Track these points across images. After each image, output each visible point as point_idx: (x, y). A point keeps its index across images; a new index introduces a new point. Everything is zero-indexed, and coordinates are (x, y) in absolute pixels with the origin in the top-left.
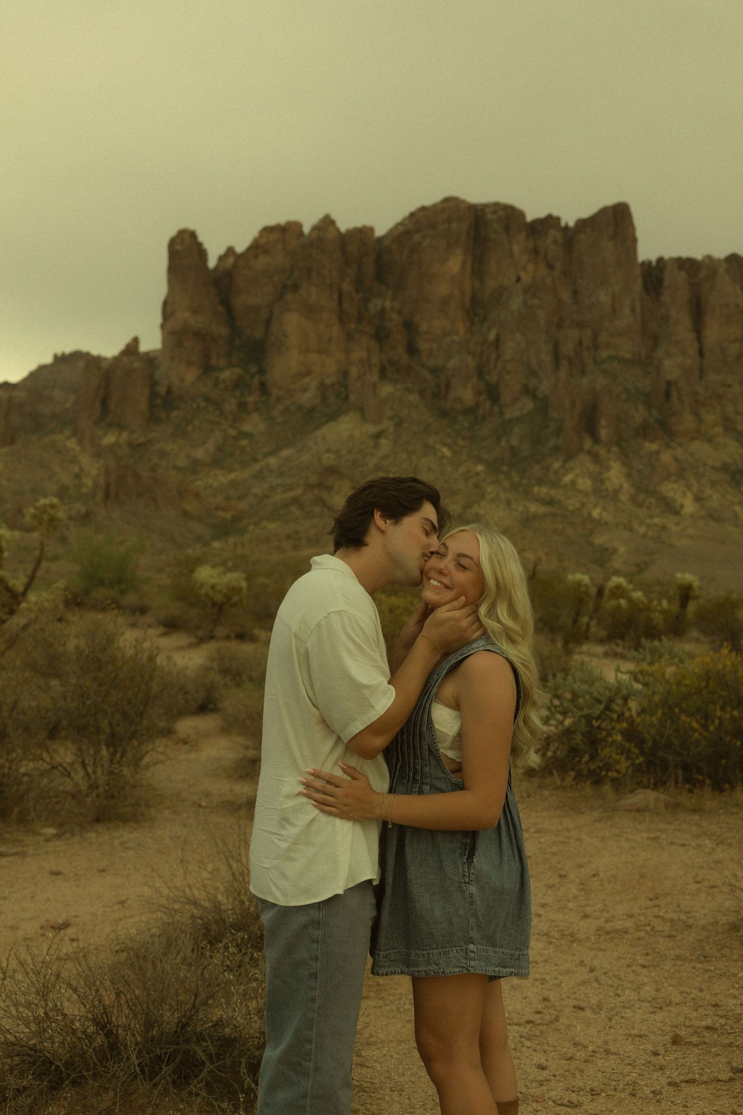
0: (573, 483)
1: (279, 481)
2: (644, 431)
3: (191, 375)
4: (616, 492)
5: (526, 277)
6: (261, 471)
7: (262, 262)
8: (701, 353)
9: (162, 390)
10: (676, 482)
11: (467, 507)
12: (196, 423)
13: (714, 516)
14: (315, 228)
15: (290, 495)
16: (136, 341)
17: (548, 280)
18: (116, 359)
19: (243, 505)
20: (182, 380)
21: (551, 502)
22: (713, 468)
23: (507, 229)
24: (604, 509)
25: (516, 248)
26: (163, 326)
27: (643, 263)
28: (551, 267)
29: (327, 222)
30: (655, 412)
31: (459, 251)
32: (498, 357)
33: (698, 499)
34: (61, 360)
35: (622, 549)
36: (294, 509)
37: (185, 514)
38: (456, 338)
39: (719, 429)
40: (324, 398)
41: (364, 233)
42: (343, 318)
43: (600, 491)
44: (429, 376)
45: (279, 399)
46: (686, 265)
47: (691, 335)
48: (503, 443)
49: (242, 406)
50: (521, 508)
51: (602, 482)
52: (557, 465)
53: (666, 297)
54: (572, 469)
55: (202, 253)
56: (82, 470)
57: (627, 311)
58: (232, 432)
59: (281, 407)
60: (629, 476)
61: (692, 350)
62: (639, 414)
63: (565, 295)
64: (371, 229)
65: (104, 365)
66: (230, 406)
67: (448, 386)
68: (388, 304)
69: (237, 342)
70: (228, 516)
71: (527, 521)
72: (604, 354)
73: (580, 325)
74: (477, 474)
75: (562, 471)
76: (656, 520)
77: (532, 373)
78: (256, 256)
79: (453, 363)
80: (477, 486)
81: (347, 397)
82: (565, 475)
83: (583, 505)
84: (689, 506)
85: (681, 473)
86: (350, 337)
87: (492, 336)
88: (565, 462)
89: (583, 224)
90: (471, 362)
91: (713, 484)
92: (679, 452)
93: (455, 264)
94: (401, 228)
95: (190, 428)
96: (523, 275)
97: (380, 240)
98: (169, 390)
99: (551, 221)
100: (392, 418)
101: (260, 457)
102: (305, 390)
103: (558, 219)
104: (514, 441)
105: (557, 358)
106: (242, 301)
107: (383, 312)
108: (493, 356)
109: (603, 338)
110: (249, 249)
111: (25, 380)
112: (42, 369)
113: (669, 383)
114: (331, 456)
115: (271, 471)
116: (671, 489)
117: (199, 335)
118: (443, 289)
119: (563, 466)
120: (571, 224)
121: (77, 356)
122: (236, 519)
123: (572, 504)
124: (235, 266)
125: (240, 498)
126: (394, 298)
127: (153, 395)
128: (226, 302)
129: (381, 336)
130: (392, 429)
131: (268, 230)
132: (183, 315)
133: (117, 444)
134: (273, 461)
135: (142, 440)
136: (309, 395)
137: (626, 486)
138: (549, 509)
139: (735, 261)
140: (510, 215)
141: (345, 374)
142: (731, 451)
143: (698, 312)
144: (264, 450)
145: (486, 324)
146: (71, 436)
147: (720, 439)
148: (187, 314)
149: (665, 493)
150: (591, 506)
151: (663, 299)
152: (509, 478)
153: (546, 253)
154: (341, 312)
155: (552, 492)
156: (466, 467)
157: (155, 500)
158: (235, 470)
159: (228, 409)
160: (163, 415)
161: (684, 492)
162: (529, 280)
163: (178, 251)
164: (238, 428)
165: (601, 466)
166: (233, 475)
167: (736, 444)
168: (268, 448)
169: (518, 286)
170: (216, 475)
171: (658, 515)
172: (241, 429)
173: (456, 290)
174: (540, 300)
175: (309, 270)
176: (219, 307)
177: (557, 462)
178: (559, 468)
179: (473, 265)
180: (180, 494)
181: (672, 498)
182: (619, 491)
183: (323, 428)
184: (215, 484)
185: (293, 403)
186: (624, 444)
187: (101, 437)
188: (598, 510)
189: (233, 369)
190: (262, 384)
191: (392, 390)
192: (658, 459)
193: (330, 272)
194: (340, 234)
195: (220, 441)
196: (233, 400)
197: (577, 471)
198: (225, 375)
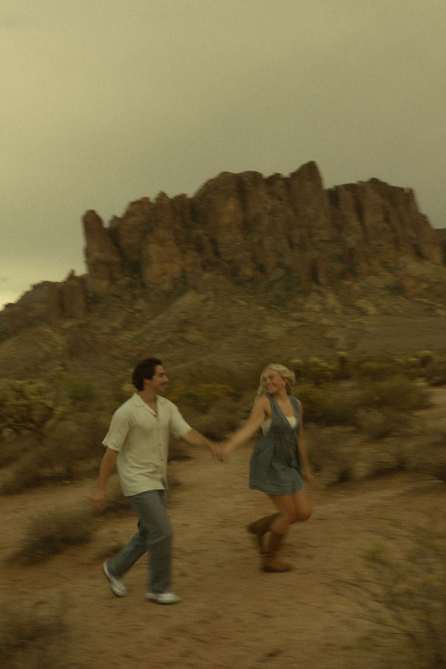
0: (310, 308)
1: (159, 332)
2: (343, 276)
3: (105, 284)
4: (333, 309)
5: (269, 206)
6: (148, 328)
7: (133, 220)
8: (365, 231)
9: (91, 295)
10: (363, 299)
11: (257, 329)
13: (386, 313)
14: (157, 199)
15: (165, 338)
16: (73, 271)
17: (281, 206)
18: (65, 282)
19: (142, 347)
20: (101, 288)
21: (300, 320)
22: (381, 288)
23: (254, 184)
24: (328, 318)
25: (261, 193)
26: (86, 262)
27: (327, 190)
28: (280, 199)
29: (163, 195)
30: (346, 265)
31: (233, 199)
32: (261, 250)
33: (377, 306)
34: (37, 287)
35: (341, 338)
36: (169, 345)
37: (112, 357)
38: (238, 244)
39: (380, 268)
40: (175, 285)
41: (181, 198)
42: (178, 243)
43: (325, 310)
44: (227, 265)
45: (152, 290)
46: (350, 187)
47: (358, 223)
48: (271, 294)
49: (134, 297)
50: (286, 326)
51: (325, 305)
52: (300, 300)
53: (342, 206)
54: (309, 301)
55: (99, 220)
56: (55, 343)
57: (323, 216)
58: (131, 311)
59: (154, 293)
60: (339, 300)
61: (360, 230)
62: (339, 267)
63: (291, 213)
64: (185, 195)
66: (127, 297)
67: (238, 269)
68: (200, 232)
69: (126, 263)
70: (135, 354)
71: (290, 331)
72: (315, 239)
73: (300, 227)
74: (260, 311)
75: (304, 303)
76: (356, 320)
77: (280, 255)
78: (129, 218)
79: (237, 257)
80: (261, 318)
81: (187, 283)
83: (317, 318)
84: (371, 309)
85: (365, 294)
86: (183, 252)
87: (256, 239)
88: (305, 298)
89: (294, 175)
90: (248, 255)
91: (382, 297)
92: (362, 283)
93: (232, 205)
94: (201, 192)
95: (108, 312)
96: (266, 205)
97: (190, 200)
98: (94, 294)
99: (277, 177)
100: (211, 290)
101: (147, 321)
102: (165, 283)
103: (280, 175)
104: (277, 292)
105: (292, 245)
106: (125, 242)
107: (198, 236)
108: (258, 250)
109: (313, 231)
110: (125, 215)
111: (19, 301)
112: (27, 294)
113: (351, 249)
114: (184, 314)
115: (154, 327)
116: (361, 303)
117: (105, 263)
118: (227, 220)
119: (304, 300)
120: (288, 176)
121: (44, 284)
122: (140, 355)
123: (312, 319)
124: (119, 225)
125: (140, 344)
126: (203, 228)
127: (86, 298)
128: (116, 243)
129: (200, 249)
130: (213, 296)
131: (133, 204)
132: (96, 254)
134: (154, 322)
135: (85, 322)
136: (167, 285)
137: (338, 305)
138: (299, 324)
139: (374, 182)
140: (255, 177)
141: (183, 271)
142: (389, 279)
143: (360, 210)
144: (148, 317)
145: (253, 234)
146: (47, 326)
147: (382, 273)
148: (98, 254)
149: (359, 305)
150: (322, 318)
151: (340, 207)
152: (277, 311)
153: (277, 193)
154: (177, 240)
155: (300, 315)
156: (254, 309)
157: (95, 353)
158: (135, 330)
159: (126, 299)
160: (93, 307)
161: (368, 303)
162: (270, 208)
163: (87, 222)
164: (133, 308)
165: (323, 297)
166: (135, 332)
167: (391, 274)
168: (150, 316)
169: (265, 212)
170: (126, 334)
171: (357, 317)
172: (135, 308)
173: (234, 219)
174: (277, 217)
175: (156, 222)
176: (113, 248)
177: (300, 298)
178: (302, 301)
179: (240, 204)
180: (107, 347)
181: (363, 307)
182: (335, 308)
183: (177, 301)
184: (126, 339)
185: (159, 291)
186: (333, 284)
187: (62, 324)
188: (325, 320)
189: (125, 278)
190: (142, 283)
191: (210, 276)
192: (352, 289)
193: (167, 220)
194: (169, 200)
195: (125, 316)
196: (128, 294)
197: (312, 302)
198: (122, 282)
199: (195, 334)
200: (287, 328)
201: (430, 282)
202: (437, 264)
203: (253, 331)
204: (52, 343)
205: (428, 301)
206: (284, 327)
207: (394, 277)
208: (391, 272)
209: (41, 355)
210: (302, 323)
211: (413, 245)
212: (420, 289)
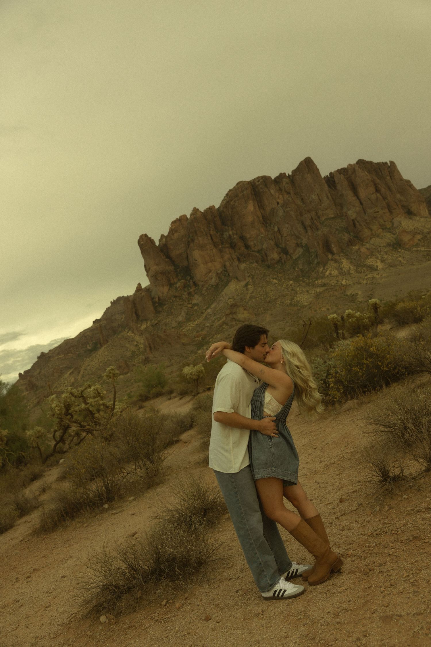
0: (330, 274)
1: (215, 317)
2: (351, 243)
3: (165, 289)
4: (349, 271)
5: (281, 201)
6: (206, 316)
7: (176, 235)
8: (361, 203)
9: (157, 300)
10: (371, 258)
11: (292, 299)
12: (175, 307)
13: (392, 266)
14: (191, 215)
15: (221, 321)
16: (139, 284)
17: (290, 199)
18: (134, 294)
19: (204, 332)
20: (163, 293)
22: (384, 246)
23: (266, 186)
24: (346, 279)
25: (272, 192)
26: (147, 275)
27: (325, 177)
28: (289, 193)
29: (195, 210)
30: (352, 234)
31: (251, 202)
33: (383, 261)
34: (113, 303)
35: (360, 293)
36: (224, 326)
37: (183, 344)
38: (262, 235)
39: (380, 231)
40: (220, 279)
41: (211, 209)
42: (215, 245)
43: (342, 273)
44: (257, 254)
45: (202, 286)
46: (342, 171)
47: (355, 198)
48: (296, 269)
49: (189, 294)
50: (313, 292)
51: (342, 269)
52: (321, 270)
53: (339, 187)
54: (327, 269)
55: (152, 241)
56: (137, 342)
57: (325, 199)
58: (190, 306)
59: (205, 288)
60: (351, 262)
61: (357, 204)
62: (346, 237)
63: (299, 202)
64: (214, 206)
65: (131, 299)
66: (185, 296)
67: (266, 255)
68: (231, 233)
69: (178, 270)
70: (200, 338)
71: (318, 296)
73: (309, 211)
74: (291, 285)
75: (324, 271)
76: (369, 276)
77: (298, 237)
78: (173, 234)
79: (264, 246)
80: (292, 290)
81: (229, 275)
82: (326, 272)
83: (338, 281)
84: (380, 265)
85: (372, 253)
86: (221, 251)
87: (276, 229)
88: (324, 267)
89: (294, 172)
90: (272, 242)
91: (386, 253)
92: (368, 245)
93: (251, 207)
94: (225, 201)
95: (173, 311)
96: (279, 201)
97: (218, 209)
98: (159, 299)
99: (282, 176)
100: (249, 276)
101: (204, 311)
102: (212, 278)
103: (285, 174)
104: (301, 267)
105: (305, 228)
106: (174, 254)
107: (230, 236)
108: (280, 237)
109: (320, 213)
110: (169, 233)
111: (103, 316)
112: (108, 309)
113: (353, 220)
114: (231, 300)
115: (210, 315)
116: (370, 261)
117: (163, 273)
118: (250, 219)
119: (324, 269)
120: (290, 174)
121: (119, 299)
122: (203, 339)
123: (333, 282)
124: (166, 241)
125: (202, 330)
126: (232, 229)
127: (154, 303)
128: (168, 256)
129: (233, 246)
130: (251, 281)
131: (174, 223)
132: (154, 268)
133: (147, 327)
134: (209, 311)
135: (156, 322)
137: (352, 267)
139: (361, 162)
140: (265, 180)
141: (225, 266)
142: (389, 237)
143: (354, 188)
144: (205, 308)
145: (272, 225)
146: (129, 331)
147: (382, 234)
148: (155, 267)
149: (368, 264)
150: (341, 280)
151: (338, 188)
152: (304, 282)
153: (285, 189)
154: (214, 243)
155: (323, 281)
156: (286, 284)
157: (170, 343)
158: (196, 320)
159: (185, 297)
160: (160, 309)
161: (376, 261)
162: (282, 202)
163: (142, 244)
164: (191, 303)
165: (339, 263)
166: (196, 322)
167: (390, 234)
168: (206, 307)
169: (279, 206)
170: (189, 324)
171: (369, 274)
172: (193, 303)
173: (255, 217)
174: (290, 208)
175: (196, 232)
176: (166, 260)
177: (321, 268)
178: (323, 270)
179: (258, 204)
180: (178, 337)
181: (372, 265)
182: (350, 270)
183: (224, 290)
184: (190, 328)
185: (209, 285)
186: (344, 251)
187: (140, 327)
188: (344, 281)
189: (181, 281)
190: (194, 283)
191: (245, 265)
192: (360, 252)
193: (204, 229)
194: (202, 213)
195: (186, 311)
196: (185, 293)
197: (330, 269)
198: (179, 284)
199: (243, 313)
200: (314, 293)
201: (423, 233)
202: (426, 217)
203: (289, 301)
204: (135, 343)
205: (425, 249)
206: (312, 293)
207: (392, 236)
208: (389, 232)
209: (129, 354)
210: (326, 288)
211: (403, 206)
212: (416, 241)
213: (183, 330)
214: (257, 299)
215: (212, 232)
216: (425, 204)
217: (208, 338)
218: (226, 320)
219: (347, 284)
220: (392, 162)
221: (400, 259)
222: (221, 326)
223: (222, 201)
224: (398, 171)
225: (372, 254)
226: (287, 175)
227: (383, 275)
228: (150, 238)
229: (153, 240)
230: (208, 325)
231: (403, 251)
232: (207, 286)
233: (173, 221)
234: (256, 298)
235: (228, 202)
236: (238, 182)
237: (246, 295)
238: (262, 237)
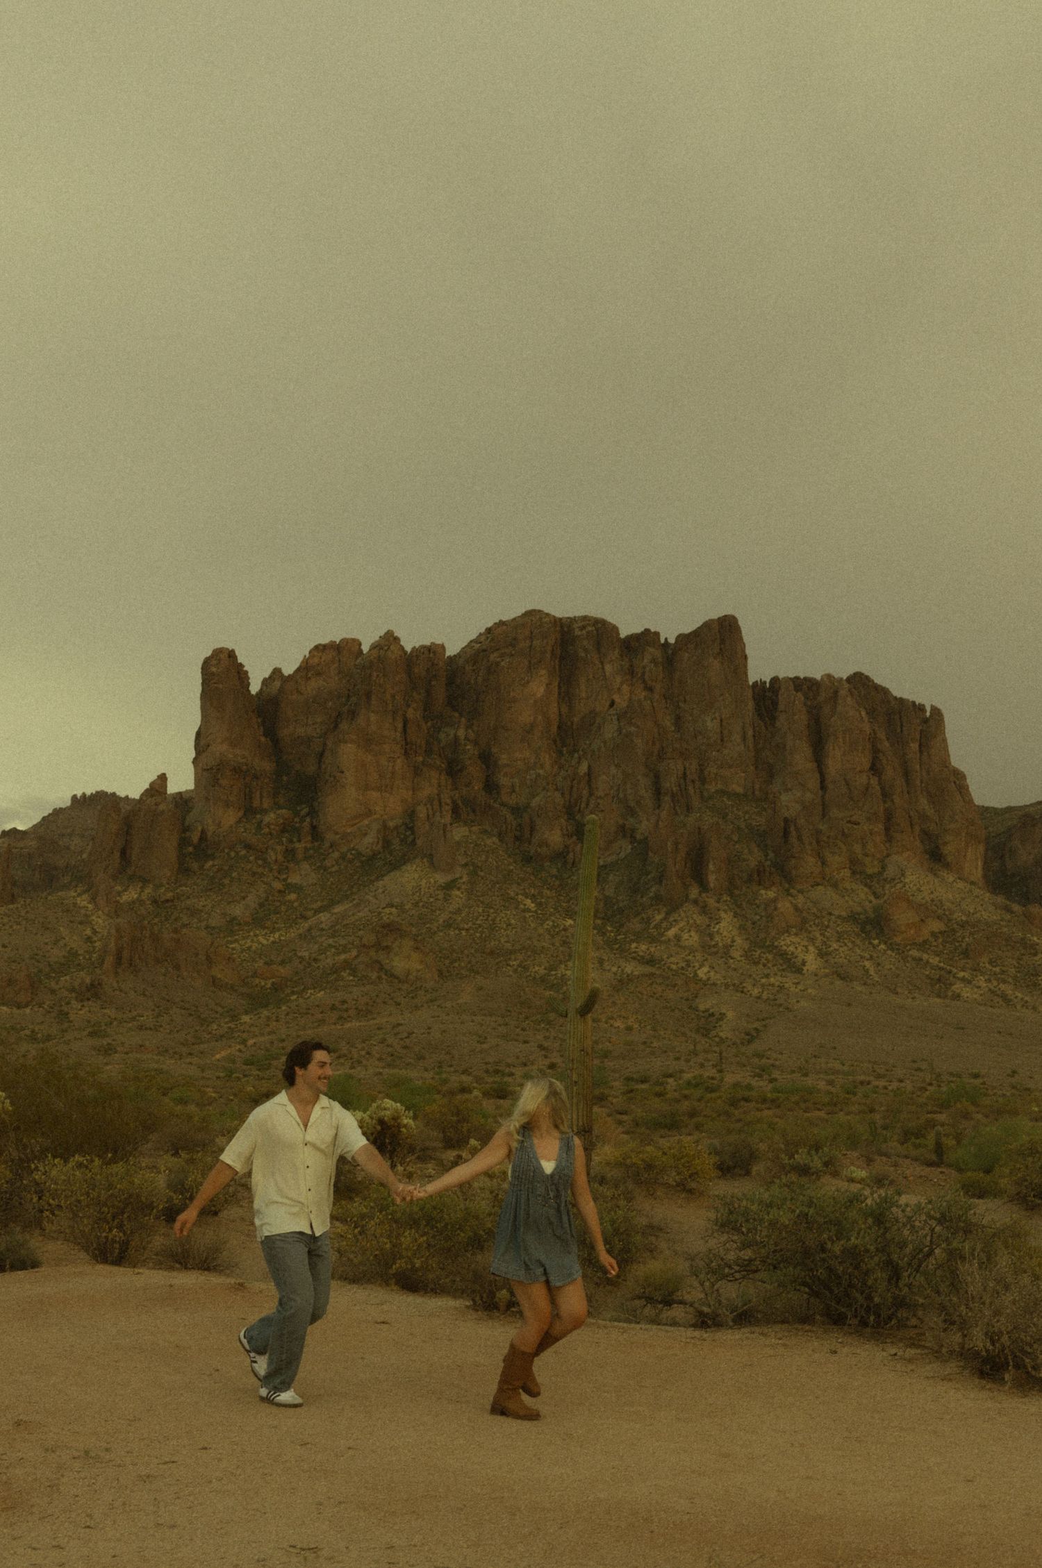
0: (678, 938)
1: (331, 941)
2: (759, 877)
3: (230, 818)
4: (728, 947)
5: (620, 701)
6: (309, 930)
7: (312, 685)
8: (823, 787)
9: (195, 838)
10: (796, 934)
11: (551, 968)
12: (234, 874)
13: (840, 974)
14: (373, 647)
15: (343, 957)
16: (163, 778)
17: (647, 704)
18: (141, 801)
19: (284, 971)
20: (219, 825)
21: (651, 961)
22: (839, 917)
24: (712, 967)
25: (608, 669)
26: (195, 761)
27: (755, 684)
28: (648, 689)
29: (390, 639)
30: (771, 855)
31: (543, 672)
32: (591, 794)
33: (821, 954)
34: (80, 802)
35: (731, 1014)
36: (345, 974)
37: (214, 982)
38: (541, 772)
39: (846, 873)
40: (387, 844)
41: (432, 651)
42: (408, 749)
43: (709, 948)
44: (510, 817)
45: (332, 845)
46: (804, 686)
47: (811, 765)
49: (290, 854)
50: (614, 969)
51: (711, 936)
52: (658, 917)
53: (782, 721)
54: (675, 921)
55: (241, 675)
56: (94, 932)
57: (737, 738)
58: (277, 885)
59: (336, 855)
60: (742, 928)
61: (813, 782)
62: (753, 857)
63: (666, 721)
64: (443, 647)
66: (275, 854)
67: (532, 829)
68: (461, 733)
69: (285, 778)
70: (268, 984)
71: (622, 983)
72: (712, 788)
73: (683, 755)
75: (664, 924)
76: (773, 980)
77: (630, 811)
78: (307, 679)
79: (535, 802)
81: (413, 842)
82: (667, 929)
83: (688, 963)
84: (812, 962)
85: (802, 924)
86: (417, 771)
87: (583, 768)
88: (668, 914)
89: (682, 638)
90: (558, 799)
91: (840, 936)
92: (800, 900)
93: (539, 686)
94: (477, 646)
95: (226, 881)
96: (616, 697)
97: (451, 659)
98: (203, 837)
99: (648, 638)
100: (466, 865)
101: (310, 913)
102: (365, 834)
103: (657, 634)
104: (610, 891)
105: (658, 792)
106: (289, 731)
107: (455, 742)
108: (585, 793)
109: (712, 769)
110: (298, 670)
111: (36, 827)
113: (786, 820)
114: (394, 910)
115: (322, 930)
116: (789, 943)
117: (236, 770)
118: (524, 716)
119: (666, 919)
120: (672, 641)
122: (276, 988)
123: (676, 962)
124: (281, 690)
125: (282, 963)
126: (468, 727)
127: (183, 842)
128: (271, 731)
129: (453, 770)
130: (465, 879)
131: (319, 649)
132: (220, 749)
133: (141, 902)
134: (324, 917)
135: (169, 895)
136: (369, 839)
137: (739, 941)
138: (648, 969)
139: (859, 681)
140: (601, 630)
141: (411, 814)
142: (861, 898)
143: (817, 740)
144: (315, 906)
145: (576, 755)
146: (84, 892)
147: (847, 885)
148: (225, 747)
149: (785, 948)
150: (697, 965)
151: (778, 724)
152: (604, 934)
153: (643, 674)
154: (407, 744)
155: (652, 950)
156: (553, 921)
157: (177, 967)
158: (279, 930)
159: (274, 858)
160: (195, 866)
161: (806, 947)
162: (624, 704)
163: (213, 674)
164: (285, 880)
165: (711, 918)
166: (277, 935)
167: (866, 889)
168: (319, 904)
169: (612, 711)
170: (256, 935)
171: (776, 974)
172: (289, 881)
173: (540, 717)
174: (638, 727)
175: (368, 695)
176: (263, 739)
177: (659, 913)
178: (661, 921)
179: (559, 687)
180: (208, 958)
181: (793, 953)
182: (731, 946)
183: (385, 878)
184: (255, 946)
185: (349, 850)
186: (737, 892)
187: (119, 894)
188: (705, 969)
189: (279, 812)
190: (314, 828)
191: (467, 833)
192: (776, 909)
193: (393, 696)
194: (405, 653)
195: (264, 895)
196: (279, 848)
197: (682, 924)
198: (270, 817)
199: (409, 957)
200: (615, 974)
201: (950, 920)
202: (972, 883)
203: (542, 971)
204: (89, 932)
205: (940, 962)
206: (609, 970)
207: (872, 898)
208: (866, 885)
209: (56, 954)
210: (653, 970)
211: (926, 835)
212: (925, 933)
213: (232, 942)
214: (464, 933)
215: (411, 713)
216: (981, 848)
217: (288, 991)
218: (356, 957)
219: (709, 979)
220: (936, 712)
221: (867, 964)
222: (335, 970)
223: (471, 641)
224: (945, 740)
225: (802, 927)
226: (662, 641)
227: (810, 991)
228: (241, 665)
229: (246, 672)
230: (306, 954)
231: (883, 946)
232: (344, 849)
233: (320, 645)
234: (460, 930)
235: (484, 651)
236: (530, 608)
237: (438, 912)
238: (539, 775)
